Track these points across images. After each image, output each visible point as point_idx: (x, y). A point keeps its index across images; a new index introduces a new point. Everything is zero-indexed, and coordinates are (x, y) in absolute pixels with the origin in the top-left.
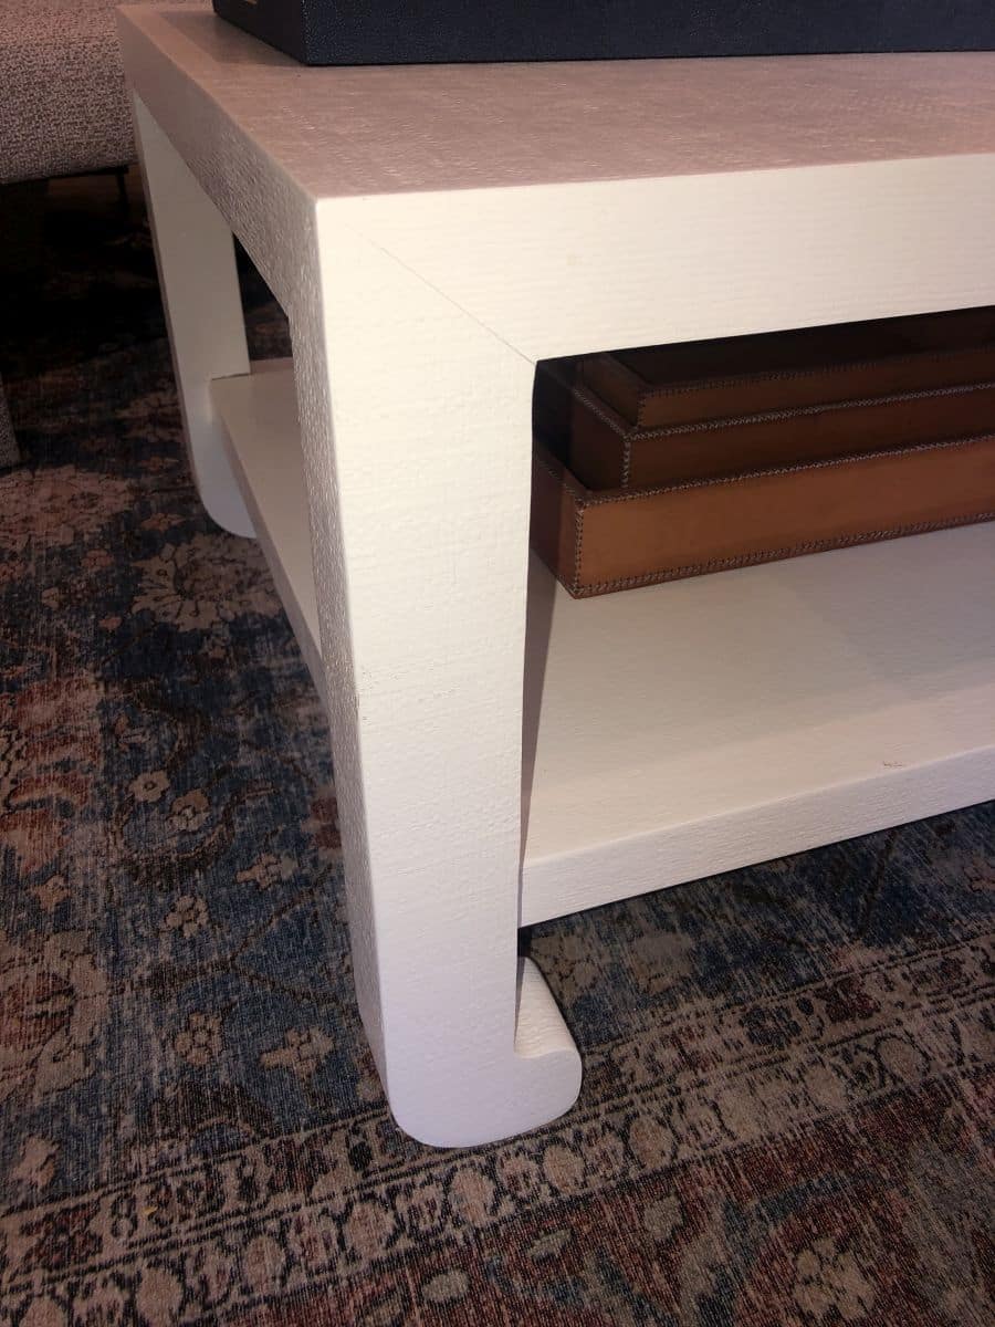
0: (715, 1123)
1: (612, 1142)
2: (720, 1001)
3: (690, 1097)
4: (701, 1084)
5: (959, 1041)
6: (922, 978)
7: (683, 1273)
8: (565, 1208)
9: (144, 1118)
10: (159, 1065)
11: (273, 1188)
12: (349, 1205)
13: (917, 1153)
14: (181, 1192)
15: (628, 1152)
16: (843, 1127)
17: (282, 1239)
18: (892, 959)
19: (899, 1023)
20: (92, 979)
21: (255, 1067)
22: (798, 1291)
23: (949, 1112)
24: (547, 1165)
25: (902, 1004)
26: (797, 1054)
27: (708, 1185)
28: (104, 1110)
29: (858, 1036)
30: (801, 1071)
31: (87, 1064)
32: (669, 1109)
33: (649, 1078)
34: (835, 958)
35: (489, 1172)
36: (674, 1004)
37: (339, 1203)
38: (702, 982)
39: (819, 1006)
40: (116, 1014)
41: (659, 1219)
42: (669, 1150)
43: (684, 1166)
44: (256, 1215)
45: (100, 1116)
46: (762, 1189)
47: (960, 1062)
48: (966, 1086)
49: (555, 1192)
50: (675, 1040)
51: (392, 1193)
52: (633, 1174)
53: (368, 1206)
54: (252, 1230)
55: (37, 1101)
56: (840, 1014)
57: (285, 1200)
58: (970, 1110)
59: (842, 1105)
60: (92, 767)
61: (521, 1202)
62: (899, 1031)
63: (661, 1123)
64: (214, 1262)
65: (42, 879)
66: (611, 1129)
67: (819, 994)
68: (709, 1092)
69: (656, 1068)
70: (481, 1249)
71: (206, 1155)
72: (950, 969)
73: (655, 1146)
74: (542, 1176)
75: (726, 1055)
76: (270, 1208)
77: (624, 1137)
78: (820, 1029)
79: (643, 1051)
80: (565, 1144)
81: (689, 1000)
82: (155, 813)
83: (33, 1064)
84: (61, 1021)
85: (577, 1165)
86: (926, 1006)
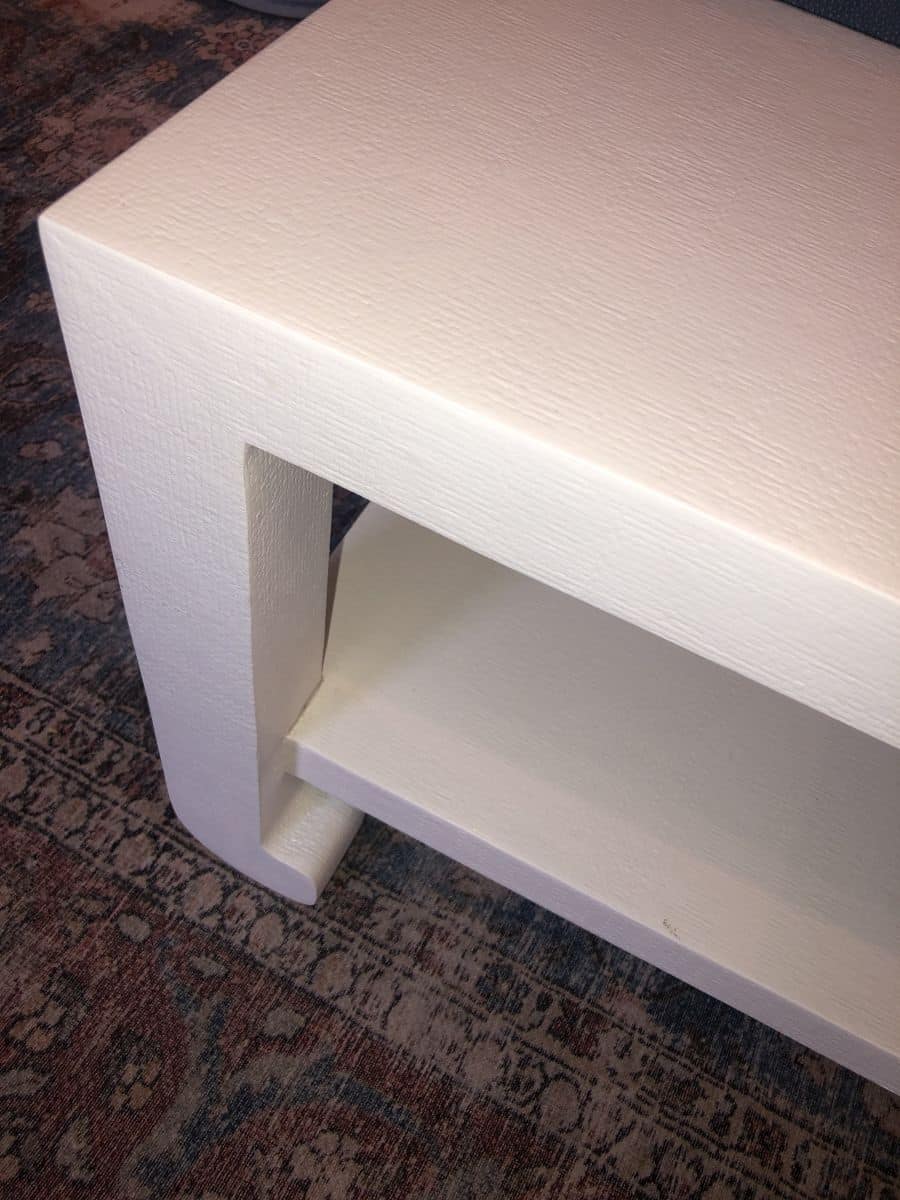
0: (384, 1007)
1: (311, 950)
2: (493, 938)
3: (391, 975)
4: (410, 975)
5: (618, 1139)
6: (657, 1074)
7: (254, 1063)
8: (241, 956)
9: (101, 675)
11: (117, 781)
12: (140, 831)
13: (484, 1166)
14: (76, 735)
15: (313, 965)
16: (459, 1099)
17: (91, 812)
18: (653, 1037)
19: (594, 1082)
22: (302, 1149)
23: (542, 1170)
24: (260, 923)
25: (614, 1073)
26: (495, 1024)
27: (330, 1038)
28: (91, 650)
29: (552, 1058)
30: (481, 1037)
31: (110, 613)
32: (368, 968)
33: (382, 937)
34: (612, 994)
35: (227, 892)
36: (460, 909)
37: (137, 824)
38: (497, 913)
39: (554, 1011)
41: (281, 1020)
42: (335, 991)
43: (333, 1009)
44: (94, 786)
45: (85, 651)
46: (360, 1073)
47: (598, 1152)
48: (578, 1171)
49: (246, 942)
50: (429, 931)
51: (167, 848)
52: (299, 982)
53: (148, 841)
54: (84, 792)
55: (68, 613)
56: (560, 1032)
57: (115, 793)
58: (558, 1185)
59: (477, 1085)
61: (222, 927)
62: (585, 1087)
63: (353, 971)
64: (51, 791)
66: (321, 942)
67: (566, 1006)
68: (406, 985)
69: (394, 935)
70: (172, 928)
71: (107, 727)
72: (687, 1090)
73: (332, 979)
74: (250, 926)
75: (449, 975)
76: (103, 790)
77: (322, 954)
78: (532, 1026)
79: (401, 917)
80: (284, 922)
81: (472, 917)
83: (88, 588)
85: (277, 940)
86: (630, 1094)
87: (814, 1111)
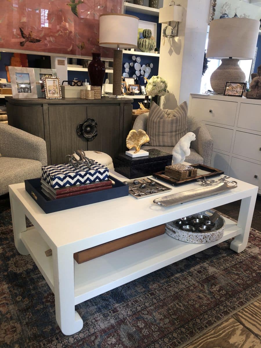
0: (99, 327)
1: (87, 331)
2: (100, 313)
3: (96, 325)
4: (98, 323)
5: (127, 313)
6: (124, 306)
7: (95, 343)
8: (82, 339)
9: (29, 340)
10: (30, 333)
11: (47, 344)
12: (57, 344)
13: (122, 326)
14: (36, 346)
15: (89, 332)
16: (114, 325)
18: (121, 305)
19: (121, 312)
20: (18, 325)
21: (42, 332)
22: (108, 342)
23: (126, 321)
24: (80, 335)
25: (121, 310)
26: (109, 318)
27: (98, 334)
28: (24, 340)
29: (116, 314)
30: (109, 320)
31: (20, 335)
32: (94, 327)
33: (91, 324)
34: (114, 306)
35: (73, 337)
36: (94, 315)
37: (56, 344)
38: (98, 311)
39: (112, 312)
40: (22, 329)
41: (93, 338)
42: (94, 331)
43: (96, 332)
44: (46, 347)
45: (23, 341)
46: (104, 333)
47: (127, 315)
48: (128, 318)
49: (81, 338)
50: (94, 319)
51: (62, 342)
52: (90, 334)
53: (59, 344)
55: (15, 340)
56: (114, 312)
57: (49, 345)
58: (128, 320)
59: (114, 322)
60: (9, 297)
61: (77, 340)
62: (121, 313)
63: (93, 328)
65: (7, 314)
66: (87, 330)
67: (112, 310)
68: (98, 324)
69: (92, 322)
70: (73, 345)
71: (38, 342)
72: (127, 305)
73: (92, 331)
74: (79, 337)
75: (100, 319)
76: (47, 346)
77: (89, 331)
78: (112, 314)
79: (91, 321)
80: (82, 333)
81: (96, 314)
82: (21, 302)
83: (13, 336)
84: (15, 331)
85: (83, 334)
86: (124, 310)
87: (136, 296)
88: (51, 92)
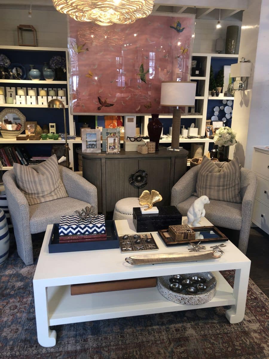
0: (67, 348)
1: (58, 349)
2: (74, 339)
3: (66, 346)
4: (68, 345)
5: (93, 345)
6: (94, 339)
8: (51, 353)
9: (21, 341)
10: (23, 337)
11: (29, 348)
13: (82, 353)
14: (22, 347)
16: (77, 350)
17: (28, 351)
18: (93, 337)
20: (20, 329)
21: (31, 338)
23: (87, 351)
24: (51, 349)
25: (90, 341)
26: (78, 344)
27: (63, 353)
28: (18, 340)
29: (84, 343)
31: (18, 336)
32: (64, 347)
35: (46, 349)
37: (33, 350)
38: (74, 337)
39: (83, 340)
40: (21, 332)
41: (58, 355)
43: (62, 351)
46: (67, 354)
47: (92, 347)
48: (91, 349)
49: (50, 351)
50: (68, 341)
52: (58, 351)
53: (35, 350)
54: (26, 350)
55: (13, 338)
56: (85, 341)
57: (29, 349)
58: (89, 351)
59: (79, 349)
60: (28, 307)
61: (47, 352)
62: (88, 344)
64: (22, 352)
65: (19, 319)
69: (65, 343)
70: (43, 354)
71: (24, 344)
72: (98, 339)
73: (61, 349)
75: (72, 343)
77: (58, 348)
78: (81, 342)
80: (53, 348)
82: (32, 313)
83: (13, 335)
84: (17, 332)
85: (53, 350)
86: (93, 342)
87: (109, 334)
88: (111, 148)
